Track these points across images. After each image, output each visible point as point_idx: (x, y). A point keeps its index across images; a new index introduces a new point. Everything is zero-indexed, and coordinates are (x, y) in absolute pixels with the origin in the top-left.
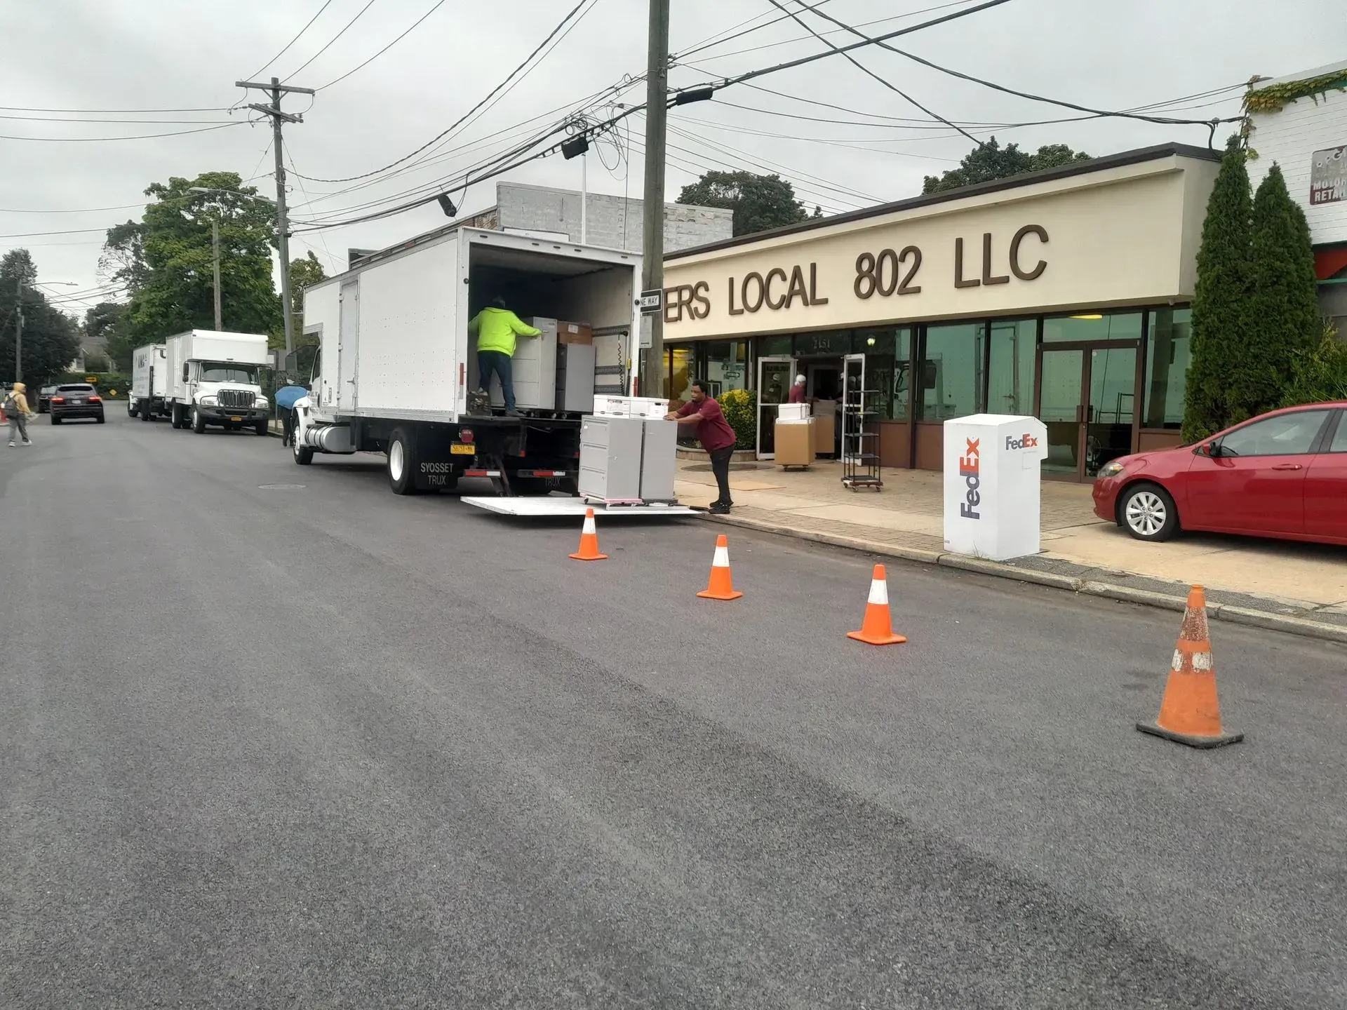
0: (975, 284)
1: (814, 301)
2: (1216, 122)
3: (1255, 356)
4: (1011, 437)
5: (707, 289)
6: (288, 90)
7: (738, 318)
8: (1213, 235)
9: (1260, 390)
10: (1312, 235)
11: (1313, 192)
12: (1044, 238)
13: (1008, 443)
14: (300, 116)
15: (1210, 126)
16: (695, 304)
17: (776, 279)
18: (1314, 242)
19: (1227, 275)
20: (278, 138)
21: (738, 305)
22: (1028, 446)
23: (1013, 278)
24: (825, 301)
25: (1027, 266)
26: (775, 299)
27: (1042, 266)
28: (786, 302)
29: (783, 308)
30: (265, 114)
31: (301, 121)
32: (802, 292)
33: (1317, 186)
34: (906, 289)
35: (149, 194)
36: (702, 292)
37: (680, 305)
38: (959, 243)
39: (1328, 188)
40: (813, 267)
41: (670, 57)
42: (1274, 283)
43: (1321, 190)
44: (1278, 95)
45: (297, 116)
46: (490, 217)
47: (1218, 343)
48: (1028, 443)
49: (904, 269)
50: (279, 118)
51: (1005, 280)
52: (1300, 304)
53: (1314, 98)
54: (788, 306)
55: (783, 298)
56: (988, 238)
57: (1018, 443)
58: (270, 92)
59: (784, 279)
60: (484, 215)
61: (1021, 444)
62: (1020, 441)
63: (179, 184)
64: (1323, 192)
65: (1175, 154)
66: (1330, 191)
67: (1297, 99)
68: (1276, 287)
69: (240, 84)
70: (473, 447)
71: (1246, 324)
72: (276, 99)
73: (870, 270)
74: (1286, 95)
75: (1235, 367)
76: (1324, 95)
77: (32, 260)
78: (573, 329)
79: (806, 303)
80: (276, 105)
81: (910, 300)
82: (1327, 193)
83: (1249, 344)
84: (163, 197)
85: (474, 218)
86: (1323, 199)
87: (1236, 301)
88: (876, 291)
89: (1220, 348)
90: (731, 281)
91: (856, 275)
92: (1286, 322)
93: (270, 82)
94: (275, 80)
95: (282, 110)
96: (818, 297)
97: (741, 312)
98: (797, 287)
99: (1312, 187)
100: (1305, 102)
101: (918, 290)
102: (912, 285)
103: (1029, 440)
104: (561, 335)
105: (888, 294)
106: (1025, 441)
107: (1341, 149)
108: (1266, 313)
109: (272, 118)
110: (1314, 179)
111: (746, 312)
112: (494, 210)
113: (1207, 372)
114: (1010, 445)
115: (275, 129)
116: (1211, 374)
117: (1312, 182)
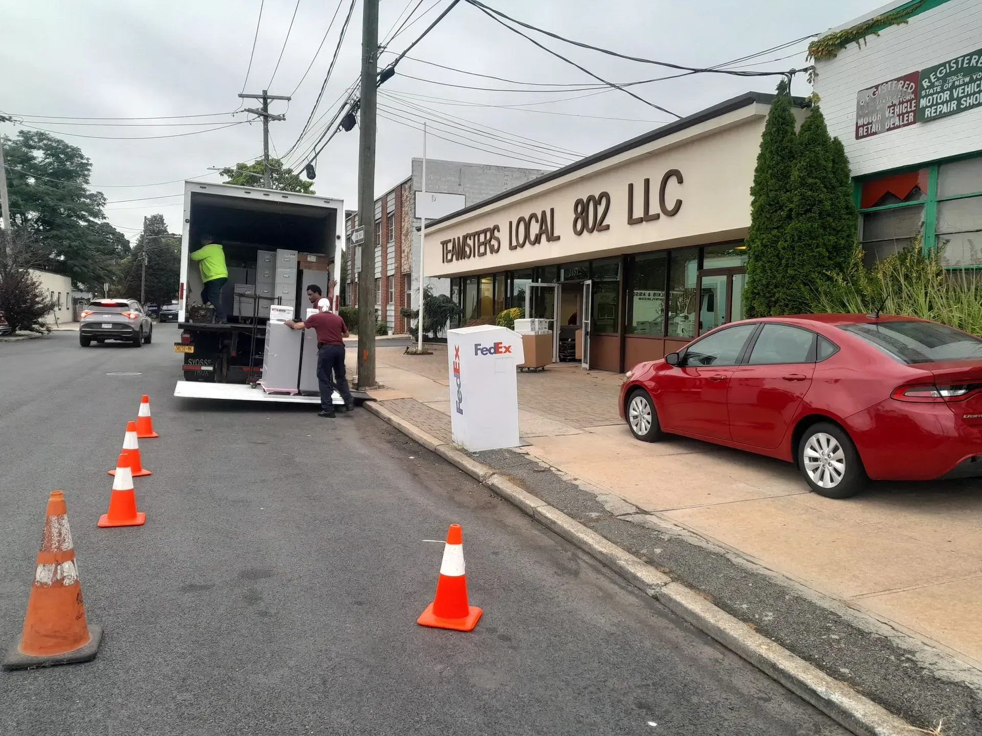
0: (640, 221)
1: (552, 238)
2: (793, 72)
3: (793, 277)
4: (480, 345)
5: (499, 231)
6: (273, 98)
7: (514, 252)
8: (761, 169)
9: (796, 308)
10: (851, 167)
11: (858, 128)
12: (680, 181)
13: (477, 350)
14: (284, 116)
15: (786, 75)
16: (494, 242)
17: (533, 221)
18: (852, 175)
19: (770, 205)
20: (266, 131)
21: (514, 243)
22: (501, 352)
23: (662, 215)
24: (558, 238)
25: (670, 206)
26: (533, 238)
27: (679, 203)
28: (538, 240)
29: (537, 245)
30: (257, 116)
31: (284, 119)
32: (546, 232)
33: (860, 123)
34: (601, 226)
35: (223, 175)
36: (496, 234)
37: (485, 244)
38: (631, 187)
39: (869, 124)
40: (552, 210)
41: (380, 47)
42: (809, 211)
43: (863, 126)
44: (831, 43)
45: (281, 116)
46: (409, 183)
47: (762, 265)
48: (500, 350)
49: (601, 209)
50: (266, 116)
51: (657, 217)
52: (834, 230)
53: (858, 43)
54: (539, 243)
55: (537, 235)
56: (647, 182)
57: (489, 350)
58: (262, 100)
59: (537, 221)
60: (405, 183)
61: (492, 351)
62: (492, 348)
63: (242, 167)
64: (865, 127)
65: (755, 102)
66: (869, 126)
67: (847, 46)
68: (809, 215)
69: (241, 96)
70: (193, 348)
71: (784, 249)
72: (266, 104)
73: (582, 213)
74: (836, 43)
75: (776, 287)
76: (865, 40)
77: (165, 222)
78: (312, 258)
79: (549, 240)
80: (265, 108)
81: (604, 235)
82: (867, 128)
83: (787, 266)
84: (232, 176)
85: (401, 185)
86: (865, 134)
87: (778, 228)
88: (585, 230)
89: (764, 270)
90: (511, 223)
91: (574, 216)
92: (818, 246)
93: (261, 93)
94: (265, 92)
95: (269, 113)
96: (555, 235)
97: (515, 248)
98: (544, 228)
99: (857, 123)
100: (852, 46)
101: (608, 227)
102: (604, 223)
103: (501, 347)
104: (301, 264)
105: (591, 231)
106: (497, 348)
107: (877, 87)
108: (800, 238)
109: (262, 118)
110: (859, 116)
111: (518, 247)
112: (410, 179)
113: (755, 291)
114: (479, 352)
115: (264, 125)
116: (759, 294)
117: (857, 119)
